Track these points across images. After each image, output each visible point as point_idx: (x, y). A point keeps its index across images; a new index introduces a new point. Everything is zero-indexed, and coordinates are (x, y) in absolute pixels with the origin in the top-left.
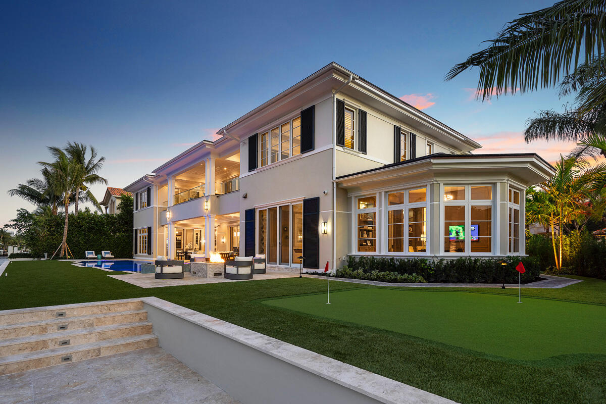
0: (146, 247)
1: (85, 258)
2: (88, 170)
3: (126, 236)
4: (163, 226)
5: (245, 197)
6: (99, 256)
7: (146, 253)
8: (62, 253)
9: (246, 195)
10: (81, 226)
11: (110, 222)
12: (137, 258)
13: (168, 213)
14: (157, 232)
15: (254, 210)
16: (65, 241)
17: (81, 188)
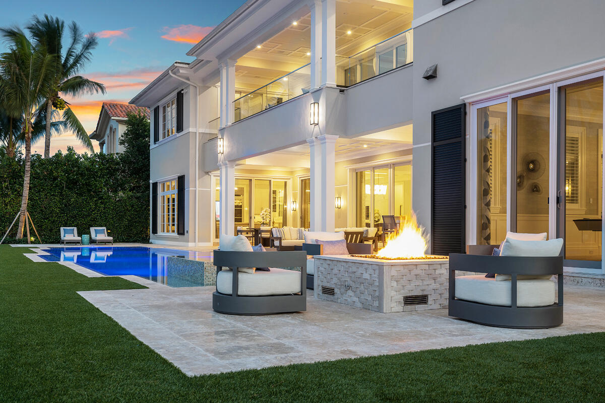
0: (173, 219)
1: (59, 241)
2: (66, 69)
3: (138, 198)
4: (207, 173)
5: (431, 77)
6: (86, 237)
7: (173, 231)
8: (21, 230)
9: (435, 71)
10: (55, 179)
11: (107, 169)
12: (157, 242)
13: (220, 142)
14: (196, 188)
15: (461, 108)
16: (25, 206)
17: (54, 105)
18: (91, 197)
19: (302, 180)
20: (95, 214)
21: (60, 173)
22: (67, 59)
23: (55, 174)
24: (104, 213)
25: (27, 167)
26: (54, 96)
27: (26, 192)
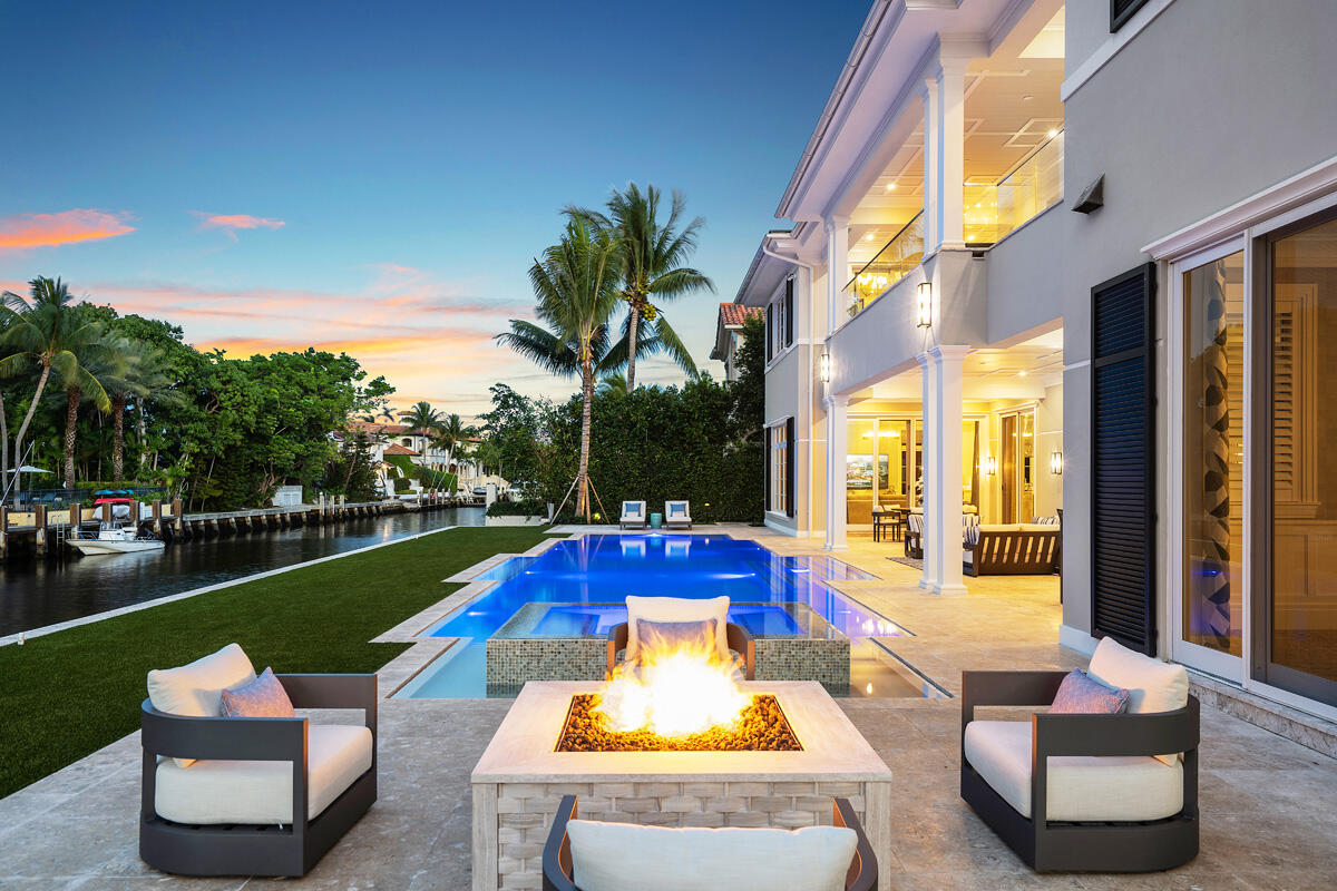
1: (617, 522)
2: (660, 259)
5: (1091, 205)
6: (657, 517)
7: (783, 509)
8: (581, 503)
9: (1099, 190)
12: (771, 524)
13: (824, 363)
14: (808, 437)
15: (1143, 274)
16: (583, 469)
17: (642, 313)
18: (685, 452)
19: (1005, 420)
20: (690, 477)
21: (639, 417)
22: (661, 243)
23: (633, 418)
24: (704, 475)
25: (587, 411)
26: (639, 301)
27: (585, 448)
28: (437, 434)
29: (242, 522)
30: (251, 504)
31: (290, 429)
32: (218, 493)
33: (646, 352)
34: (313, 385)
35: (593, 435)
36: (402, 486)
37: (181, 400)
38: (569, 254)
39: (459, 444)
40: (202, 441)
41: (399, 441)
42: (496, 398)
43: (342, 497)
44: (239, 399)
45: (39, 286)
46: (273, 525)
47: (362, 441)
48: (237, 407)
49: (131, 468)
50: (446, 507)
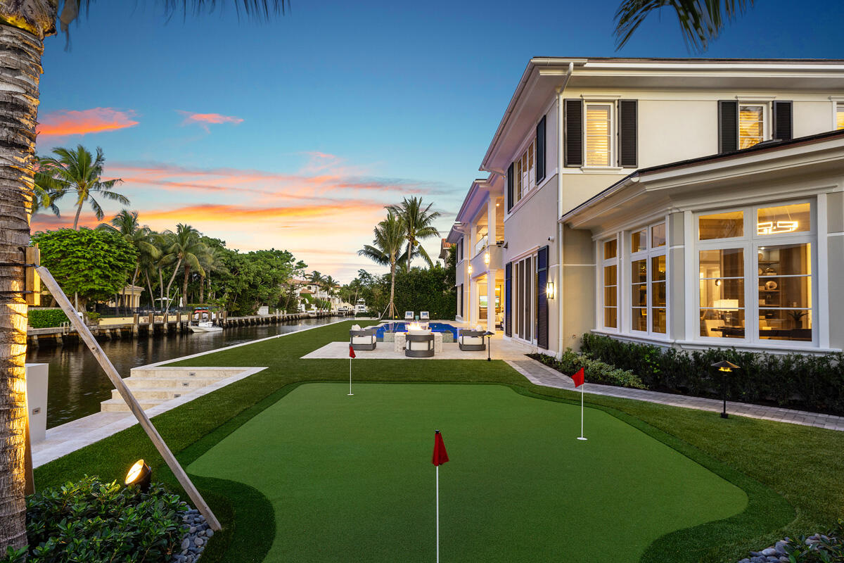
1: (404, 318)
2: (421, 223)
8: (391, 312)
9: (507, 244)
14: (467, 291)
16: (392, 300)
17: (413, 244)
18: (428, 294)
21: (411, 282)
23: (409, 282)
25: (393, 280)
26: (412, 239)
27: (392, 293)
28: (322, 285)
29: (246, 321)
30: (249, 314)
31: (266, 283)
32: (238, 309)
33: (414, 257)
34: (275, 264)
35: (395, 288)
36: (308, 307)
37: (227, 271)
38: (388, 225)
39: (332, 289)
40: (233, 288)
41: (306, 288)
42: (360, 275)
43: (285, 311)
44: (247, 270)
45: (179, 227)
46: (258, 322)
47: (293, 288)
48: (246, 274)
49: (206, 298)
50: (327, 316)
